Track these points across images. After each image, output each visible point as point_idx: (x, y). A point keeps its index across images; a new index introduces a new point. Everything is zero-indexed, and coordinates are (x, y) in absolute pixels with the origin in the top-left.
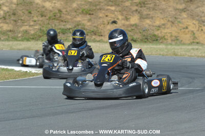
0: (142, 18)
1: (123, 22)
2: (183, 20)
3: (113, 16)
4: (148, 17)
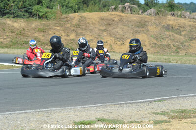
0: (78, 35)
1: (65, 37)
2: (105, 37)
3: (59, 33)
4: (81, 34)
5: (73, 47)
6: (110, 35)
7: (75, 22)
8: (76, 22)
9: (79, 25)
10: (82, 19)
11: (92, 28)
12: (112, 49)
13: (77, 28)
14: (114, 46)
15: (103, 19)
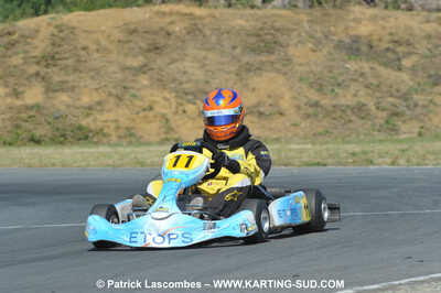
5: (38, 133)
6: (161, 83)
7: (40, 46)
8: (42, 46)
9: (53, 58)
10: (62, 36)
11: (98, 64)
12: (170, 130)
13: (47, 66)
14: (175, 121)
15: (134, 32)
